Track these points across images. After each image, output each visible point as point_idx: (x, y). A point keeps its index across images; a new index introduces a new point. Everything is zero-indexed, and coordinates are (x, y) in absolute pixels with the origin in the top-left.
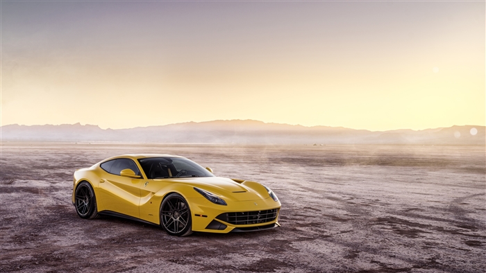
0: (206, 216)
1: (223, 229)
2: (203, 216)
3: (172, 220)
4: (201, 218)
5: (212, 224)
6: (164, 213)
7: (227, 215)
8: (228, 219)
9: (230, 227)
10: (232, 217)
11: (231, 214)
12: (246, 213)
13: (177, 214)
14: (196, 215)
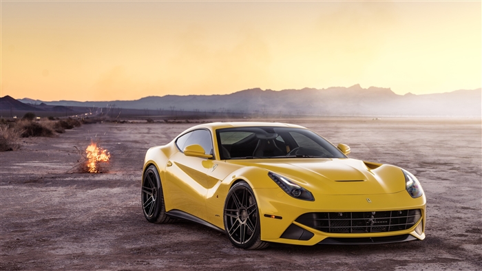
0: (280, 218)
1: (307, 238)
2: (276, 217)
3: (238, 222)
4: (273, 220)
5: (290, 231)
6: (228, 212)
7: (314, 217)
8: (315, 223)
9: (318, 237)
10: (323, 220)
11: (321, 215)
12: (346, 214)
13: (245, 213)
14: (266, 215)
